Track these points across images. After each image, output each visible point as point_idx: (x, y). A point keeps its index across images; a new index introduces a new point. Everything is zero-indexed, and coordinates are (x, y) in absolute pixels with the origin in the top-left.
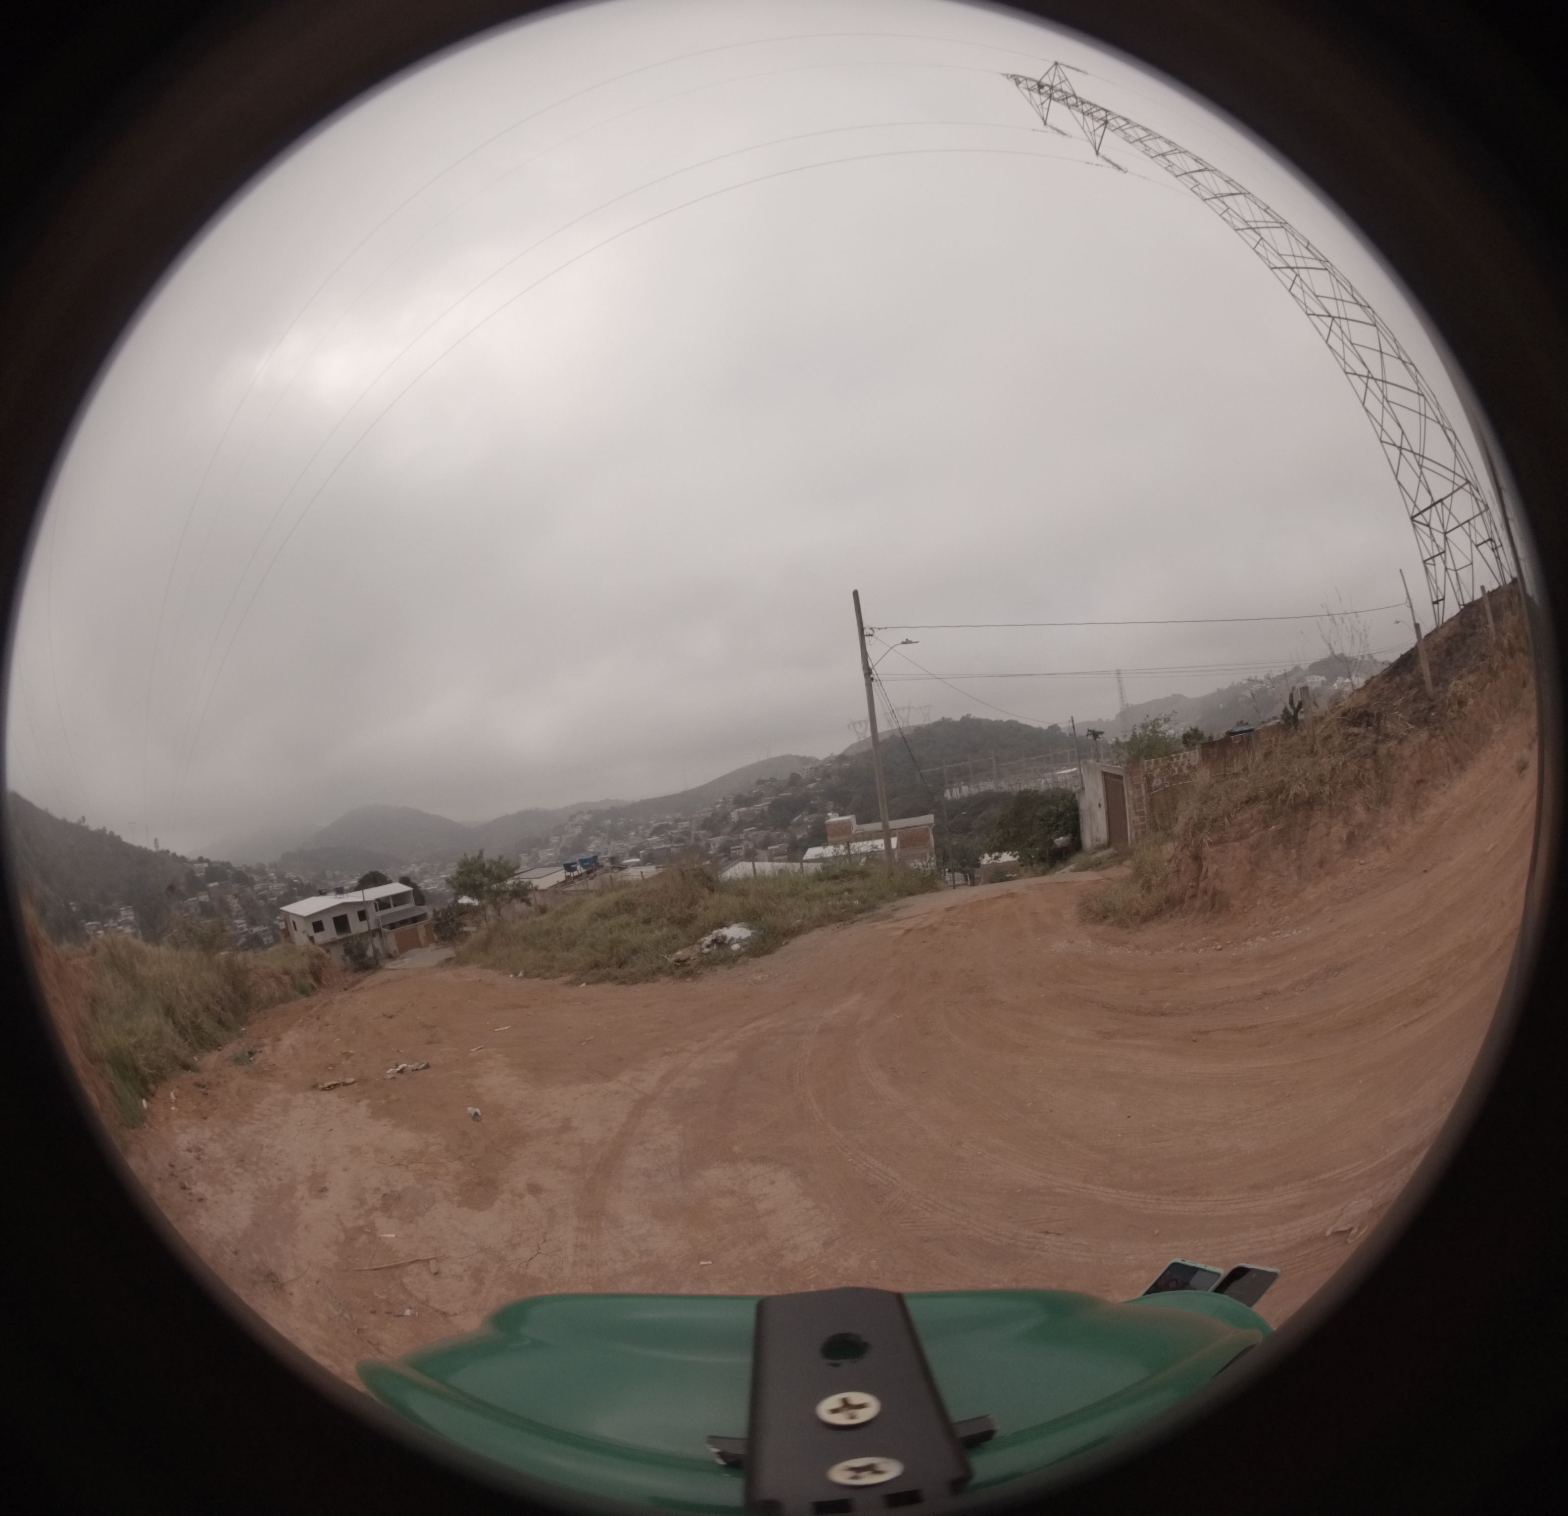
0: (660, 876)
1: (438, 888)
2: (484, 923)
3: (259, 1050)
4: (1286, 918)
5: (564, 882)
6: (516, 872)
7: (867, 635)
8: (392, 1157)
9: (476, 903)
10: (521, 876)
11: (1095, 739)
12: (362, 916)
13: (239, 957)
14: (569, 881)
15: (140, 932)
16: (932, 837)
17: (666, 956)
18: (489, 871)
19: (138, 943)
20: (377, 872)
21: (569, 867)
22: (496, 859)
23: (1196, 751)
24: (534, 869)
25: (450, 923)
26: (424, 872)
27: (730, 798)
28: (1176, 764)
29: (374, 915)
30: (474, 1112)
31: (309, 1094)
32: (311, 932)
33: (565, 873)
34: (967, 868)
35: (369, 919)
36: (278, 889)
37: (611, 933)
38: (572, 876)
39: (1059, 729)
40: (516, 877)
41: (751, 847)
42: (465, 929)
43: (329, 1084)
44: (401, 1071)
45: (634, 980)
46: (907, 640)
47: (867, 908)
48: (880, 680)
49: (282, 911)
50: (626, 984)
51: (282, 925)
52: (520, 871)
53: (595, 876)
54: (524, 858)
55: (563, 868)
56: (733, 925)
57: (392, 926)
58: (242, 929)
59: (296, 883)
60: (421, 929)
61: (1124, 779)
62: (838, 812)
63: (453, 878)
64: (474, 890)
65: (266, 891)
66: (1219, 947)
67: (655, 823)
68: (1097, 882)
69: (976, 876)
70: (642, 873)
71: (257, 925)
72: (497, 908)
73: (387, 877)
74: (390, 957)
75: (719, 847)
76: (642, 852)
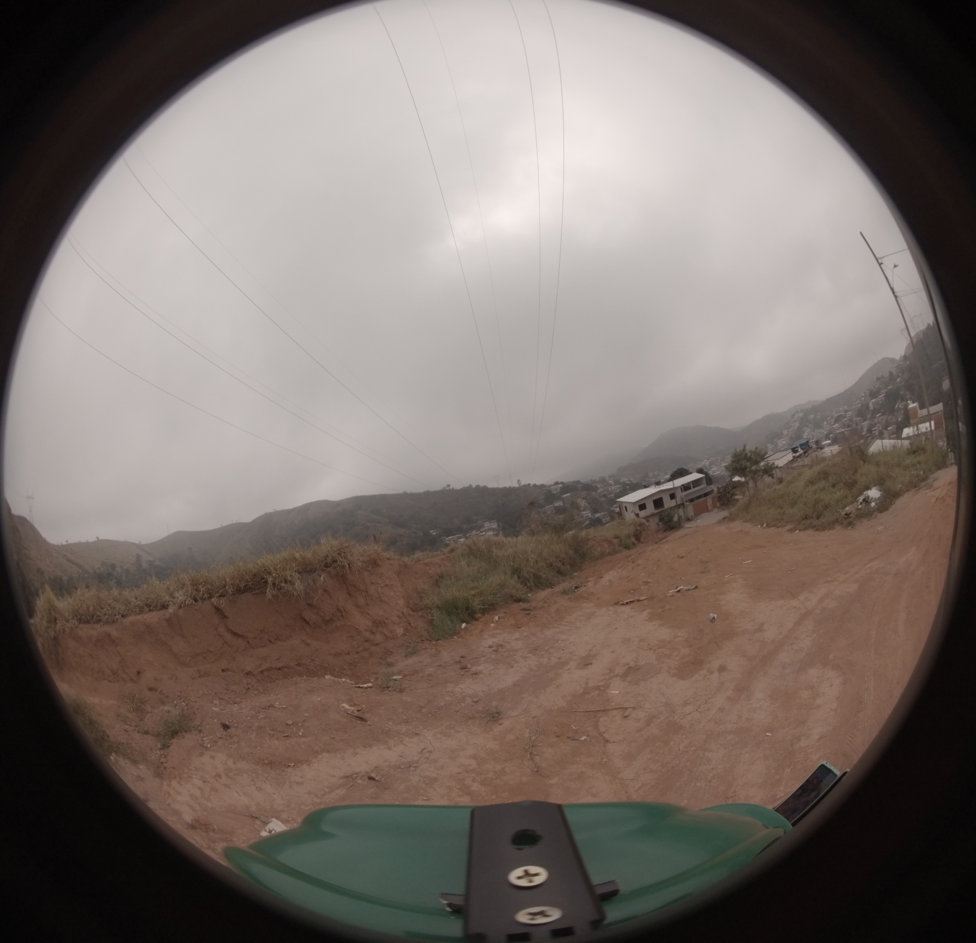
0: (840, 452)
1: (721, 473)
2: (747, 492)
5: (792, 460)
6: (765, 457)
9: (743, 479)
10: (769, 459)
12: (672, 496)
13: (583, 533)
14: (795, 460)
18: (750, 458)
20: (682, 468)
21: (795, 451)
22: (754, 450)
24: (775, 453)
25: (728, 494)
26: (712, 464)
27: (867, 392)
29: (680, 495)
32: (637, 511)
33: (792, 454)
35: (677, 497)
36: (615, 489)
38: (796, 456)
40: (766, 460)
41: (881, 428)
42: (736, 497)
45: (823, 528)
49: (618, 501)
50: (819, 531)
51: (617, 510)
52: (767, 456)
53: (808, 455)
54: (770, 447)
55: (791, 451)
57: (691, 500)
58: (587, 516)
59: (628, 483)
60: (709, 500)
63: (730, 465)
64: (740, 471)
70: (831, 451)
71: (599, 512)
72: (756, 482)
73: (689, 470)
74: (689, 520)
75: (867, 429)
76: (831, 435)
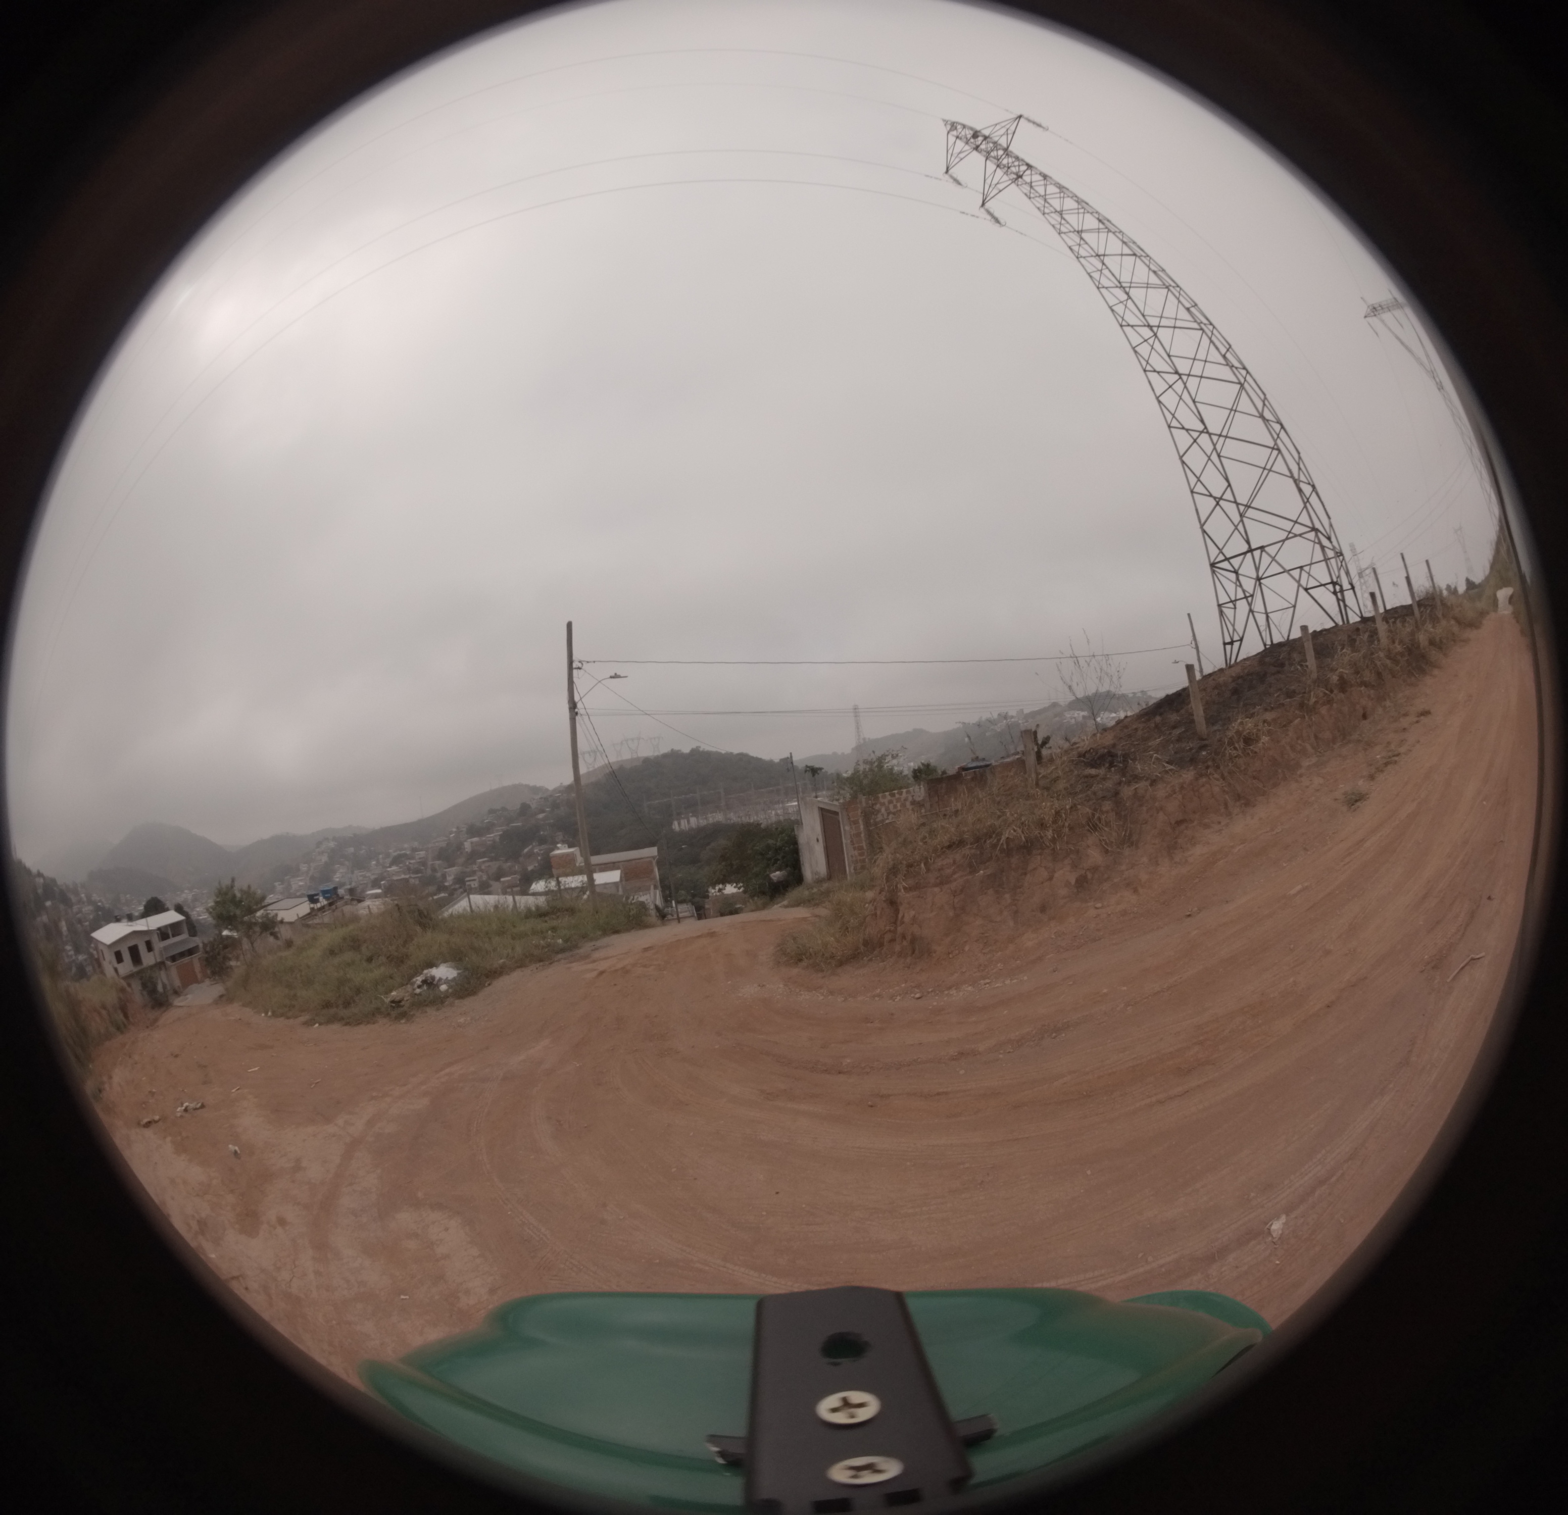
0: (386, 911)
1: (203, 915)
4: (999, 965)
5: (307, 914)
6: (266, 904)
9: (235, 935)
10: (270, 908)
11: (818, 774)
12: (149, 946)
14: (311, 914)
16: (656, 870)
17: (382, 996)
18: (240, 901)
21: (312, 899)
22: (244, 887)
23: (923, 786)
24: (284, 901)
25: (218, 956)
27: (463, 827)
32: (115, 963)
33: (309, 904)
35: (153, 947)
36: (92, 915)
37: (339, 972)
38: (315, 908)
40: (267, 909)
41: (484, 879)
42: (230, 963)
45: (355, 1021)
47: (569, 947)
49: (90, 936)
50: (350, 1025)
52: (270, 903)
53: (333, 908)
54: (279, 887)
55: (306, 899)
56: (440, 964)
58: (72, 956)
61: (841, 814)
62: (567, 843)
64: (231, 921)
65: (81, 914)
66: (918, 995)
67: (393, 852)
68: (805, 919)
72: (251, 943)
75: (454, 879)
76: (383, 882)
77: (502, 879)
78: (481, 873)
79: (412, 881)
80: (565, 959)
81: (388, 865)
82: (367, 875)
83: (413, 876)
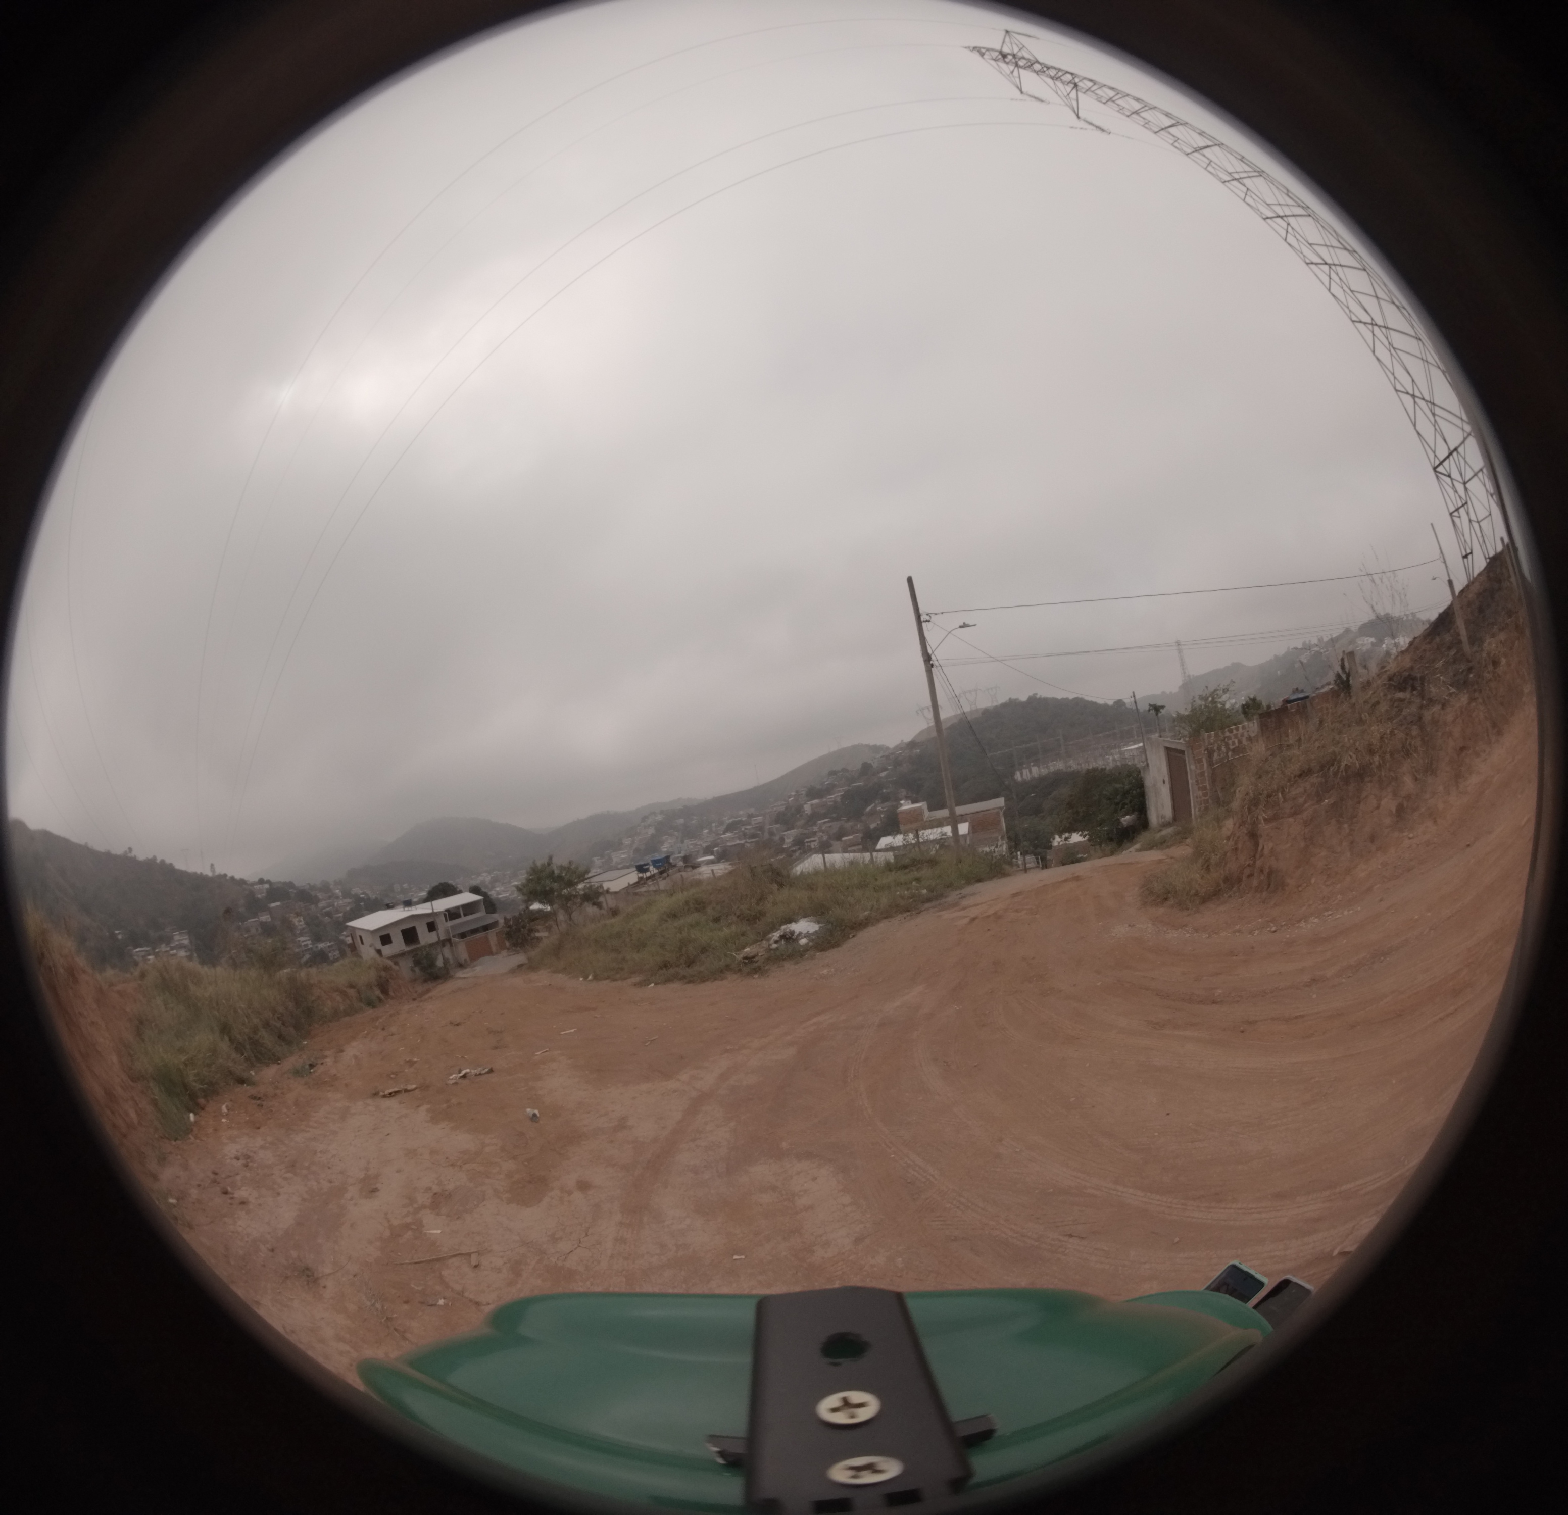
0: (731, 873)
1: (510, 895)
2: (555, 928)
3: (320, 1062)
4: (1339, 897)
5: (635, 884)
6: (587, 876)
7: (924, 621)
8: (447, 1158)
9: (547, 908)
10: (594, 879)
11: (1157, 714)
12: (432, 927)
13: (302, 974)
14: (642, 882)
15: (195, 955)
16: (1003, 821)
17: (734, 954)
18: (559, 877)
19: (194, 965)
20: (447, 883)
21: (641, 869)
22: (565, 863)
23: (1255, 721)
24: (606, 871)
25: (522, 929)
26: (495, 880)
27: (802, 791)
28: (1236, 736)
29: (443, 925)
30: (532, 1113)
31: (369, 1101)
32: (379, 945)
33: (638, 874)
34: (1039, 850)
35: (438, 929)
36: (344, 905)
37: (681, 933)
38: (645, 877)
39: (1124, 704)
40: (586, 881)
41: (825, 839)
42: (537, 935)
43: (391, 1091)
44: (464, 1076)
45: (702, 979)
46: (964, 623)
47: (935, 897)
48: (940, 666)
49: (348, 926)
50: (693, 983)
51: (349, 940)
52: (590, 875)
53: (668, 875)
54: (597, 861)
55: (635, 869)
56: (802, 919)
57: (463, 935)
58: (306, 946)
59: (363, 898)
60: (492, 936)
61: (1186, 753)
62: (910, 800)
63: (524, 886)
64: (544, 896)
65: (331, 908)
67: (729, 819)
68: (1160, 861)
69: (1048, 857)
70: (712, 871)
71: (323, 942)
72: (569, 912)
73: (457, 887)
74: (461, 966)
75: (793, 841)
76: (716, 849)
77: (844, 839)
78: (821, 834)
79: (748, 845)
80: (933, 907)
81: (722, 832)
82: (699, 843)
83: (748, 841)
